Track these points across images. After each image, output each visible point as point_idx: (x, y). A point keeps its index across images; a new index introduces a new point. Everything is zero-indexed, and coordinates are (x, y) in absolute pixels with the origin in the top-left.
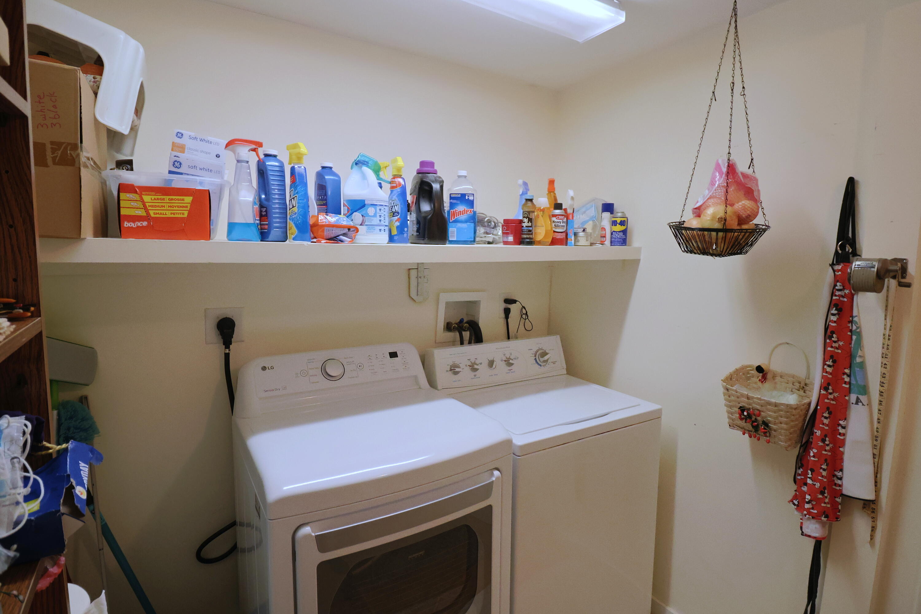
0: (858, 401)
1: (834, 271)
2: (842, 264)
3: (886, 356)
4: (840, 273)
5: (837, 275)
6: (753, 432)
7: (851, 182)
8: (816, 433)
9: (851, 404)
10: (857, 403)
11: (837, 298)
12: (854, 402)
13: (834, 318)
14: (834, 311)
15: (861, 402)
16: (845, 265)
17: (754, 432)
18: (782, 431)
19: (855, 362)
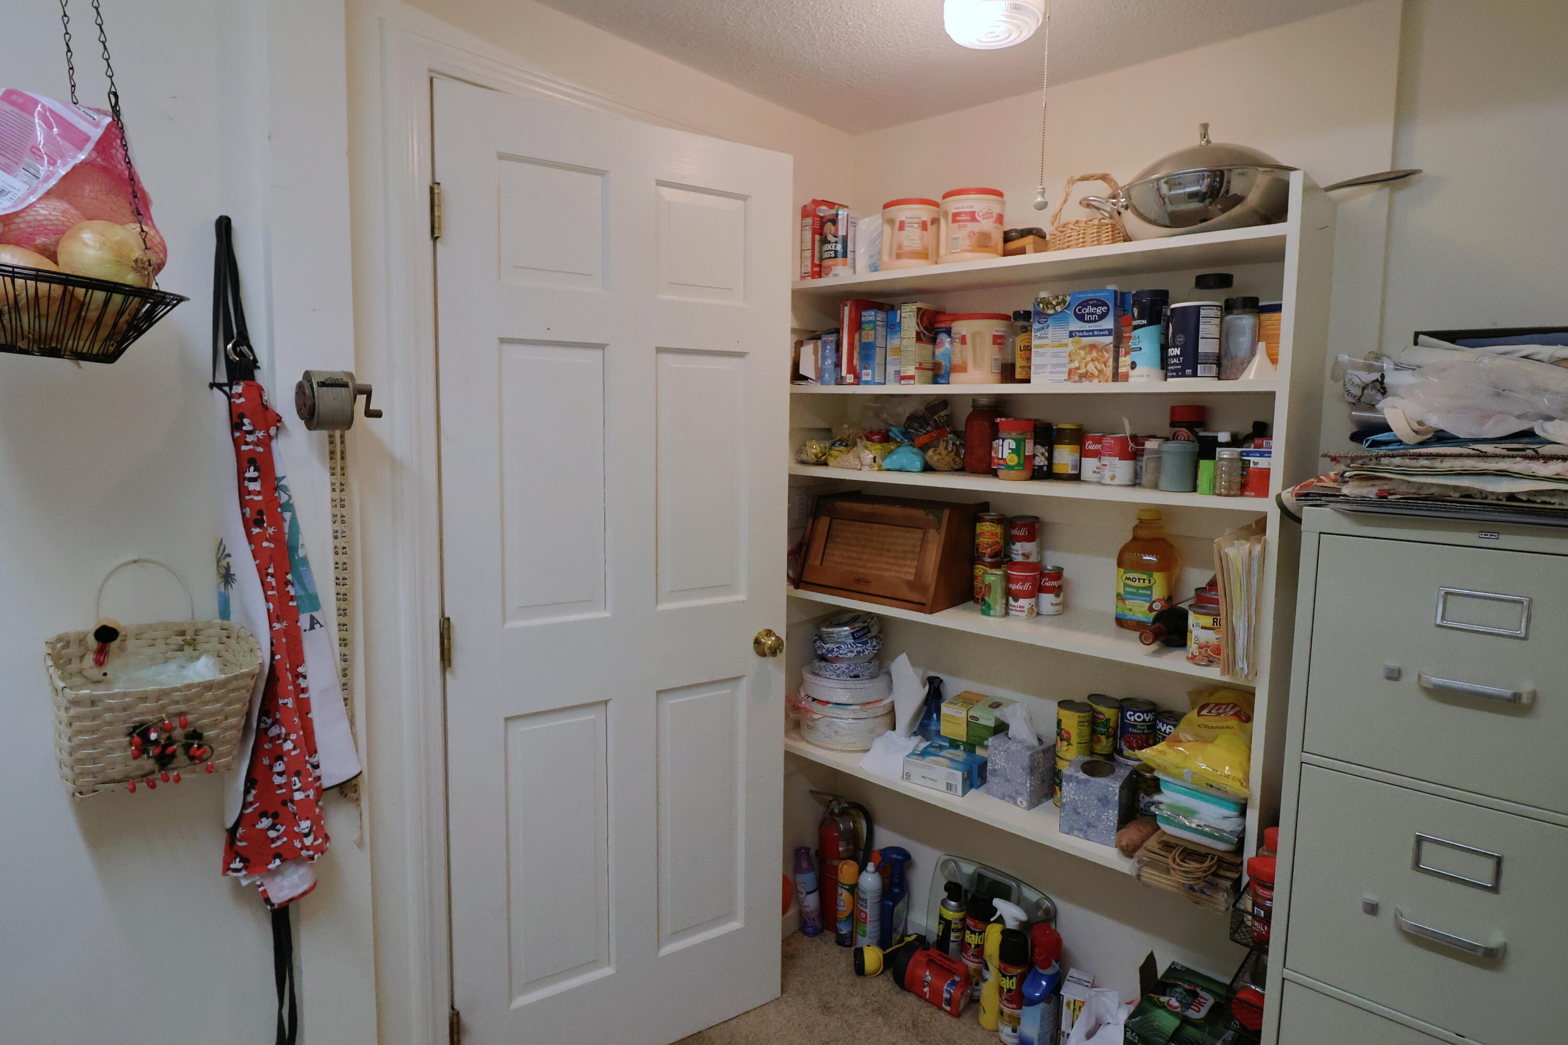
0: (313, 622)
1: (229, 397)
2: (242, 383)
3: (344, 534)
4: (242, 400)
5: (239, 405)
6: (157, 771)
7: (224, 227)
8: (285, 704)
9: (302, 632)
10: (312, 627)
11: (251, 447)
12: (308, 627)
13: (255, 486)
14: (251, 473)
15: (318, 623)
16: (246, 385)
17: (159, 771)
18: (227, 734)
19: (297, 558)
